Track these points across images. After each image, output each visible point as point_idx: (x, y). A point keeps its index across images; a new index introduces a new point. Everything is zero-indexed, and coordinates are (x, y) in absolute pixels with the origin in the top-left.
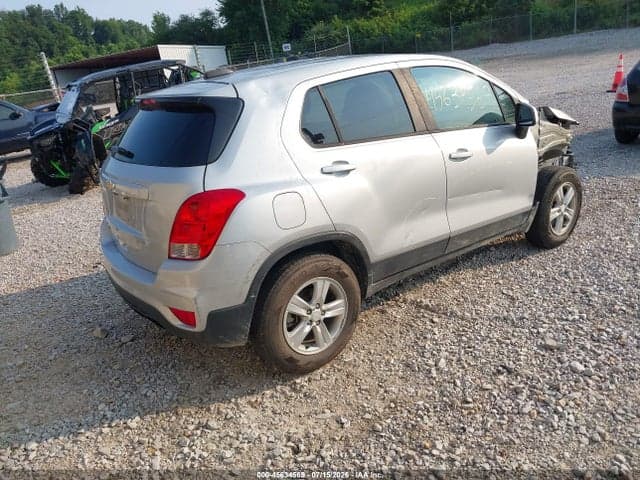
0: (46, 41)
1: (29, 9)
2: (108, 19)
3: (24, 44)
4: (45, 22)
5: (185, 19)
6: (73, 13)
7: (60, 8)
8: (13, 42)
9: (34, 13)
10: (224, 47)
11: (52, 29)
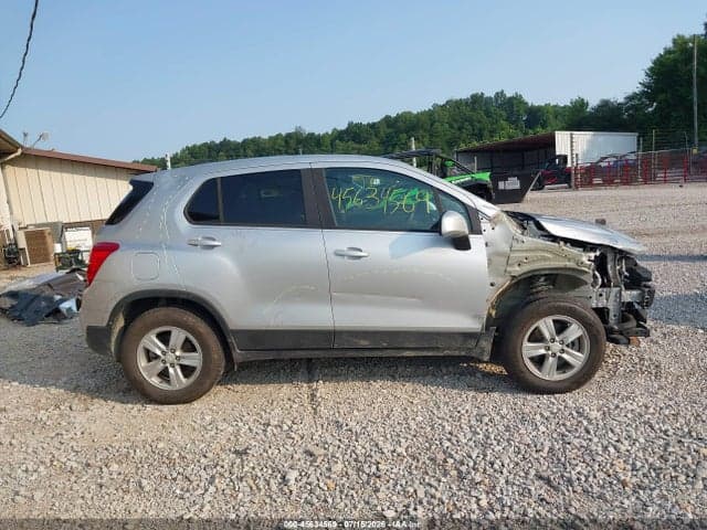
0: (478, 125)
1: (473, 96)
2: (543, 104)
3: (460, 129)
4: (484, 108)
5: (605, 104)
6: (510, 98)
7: (500, 95)
8: (451, 127)
9: (477, 100)
10: (637, 134)
11: (488, 114)
